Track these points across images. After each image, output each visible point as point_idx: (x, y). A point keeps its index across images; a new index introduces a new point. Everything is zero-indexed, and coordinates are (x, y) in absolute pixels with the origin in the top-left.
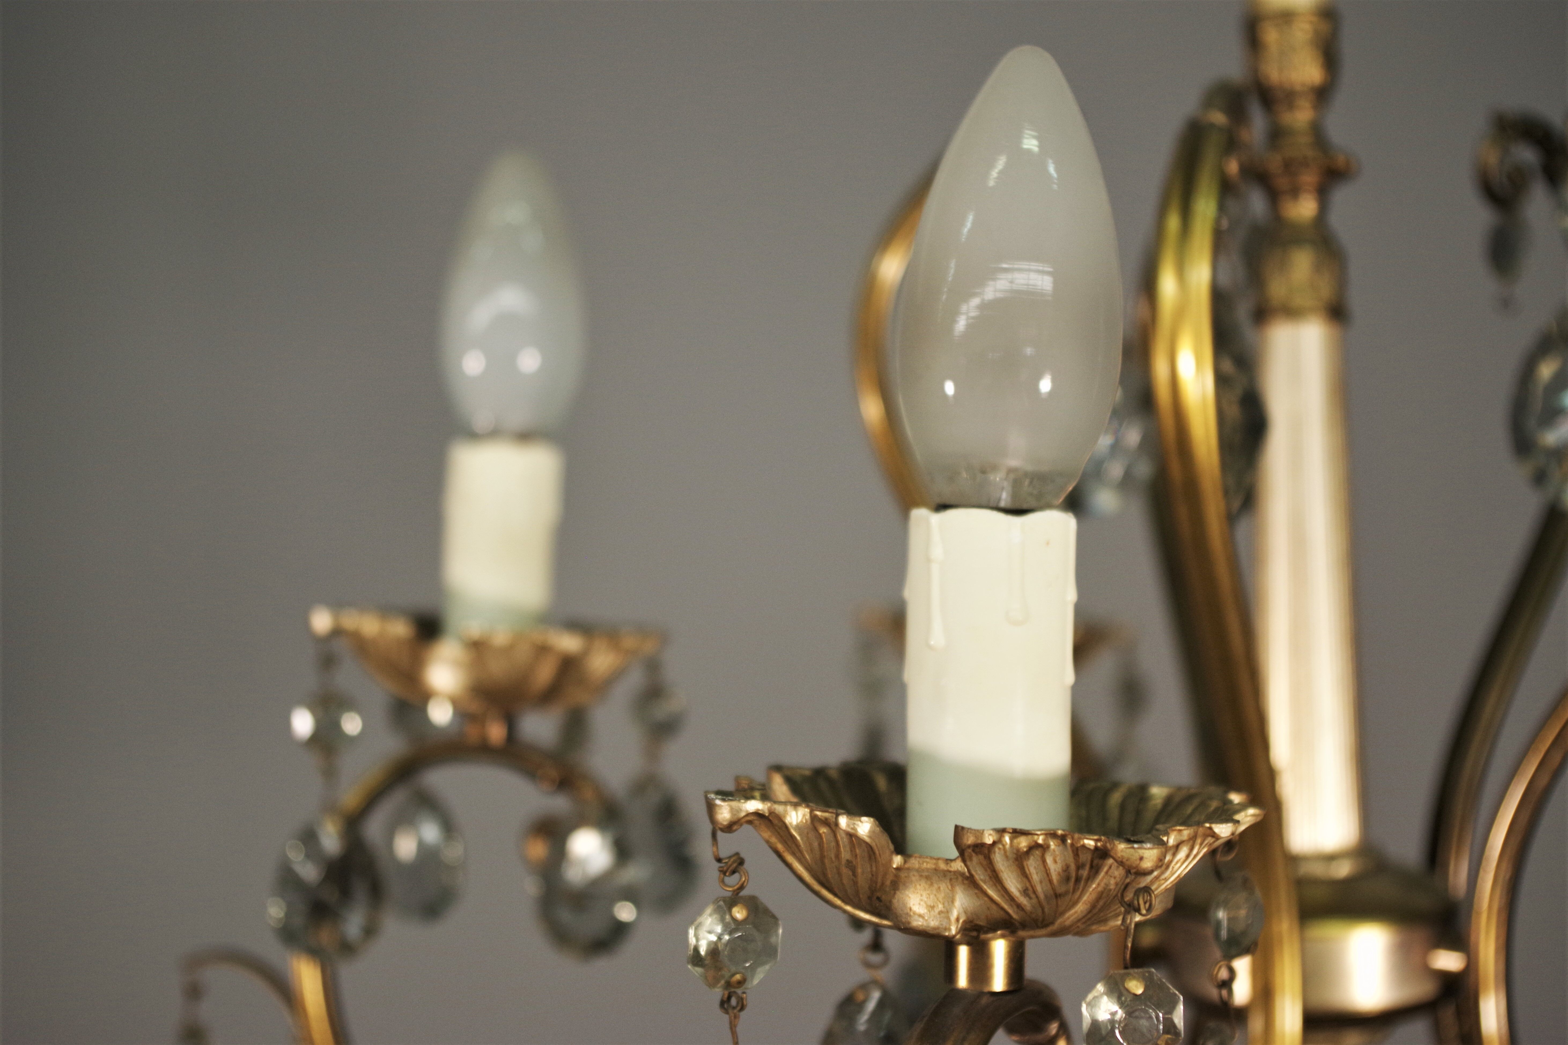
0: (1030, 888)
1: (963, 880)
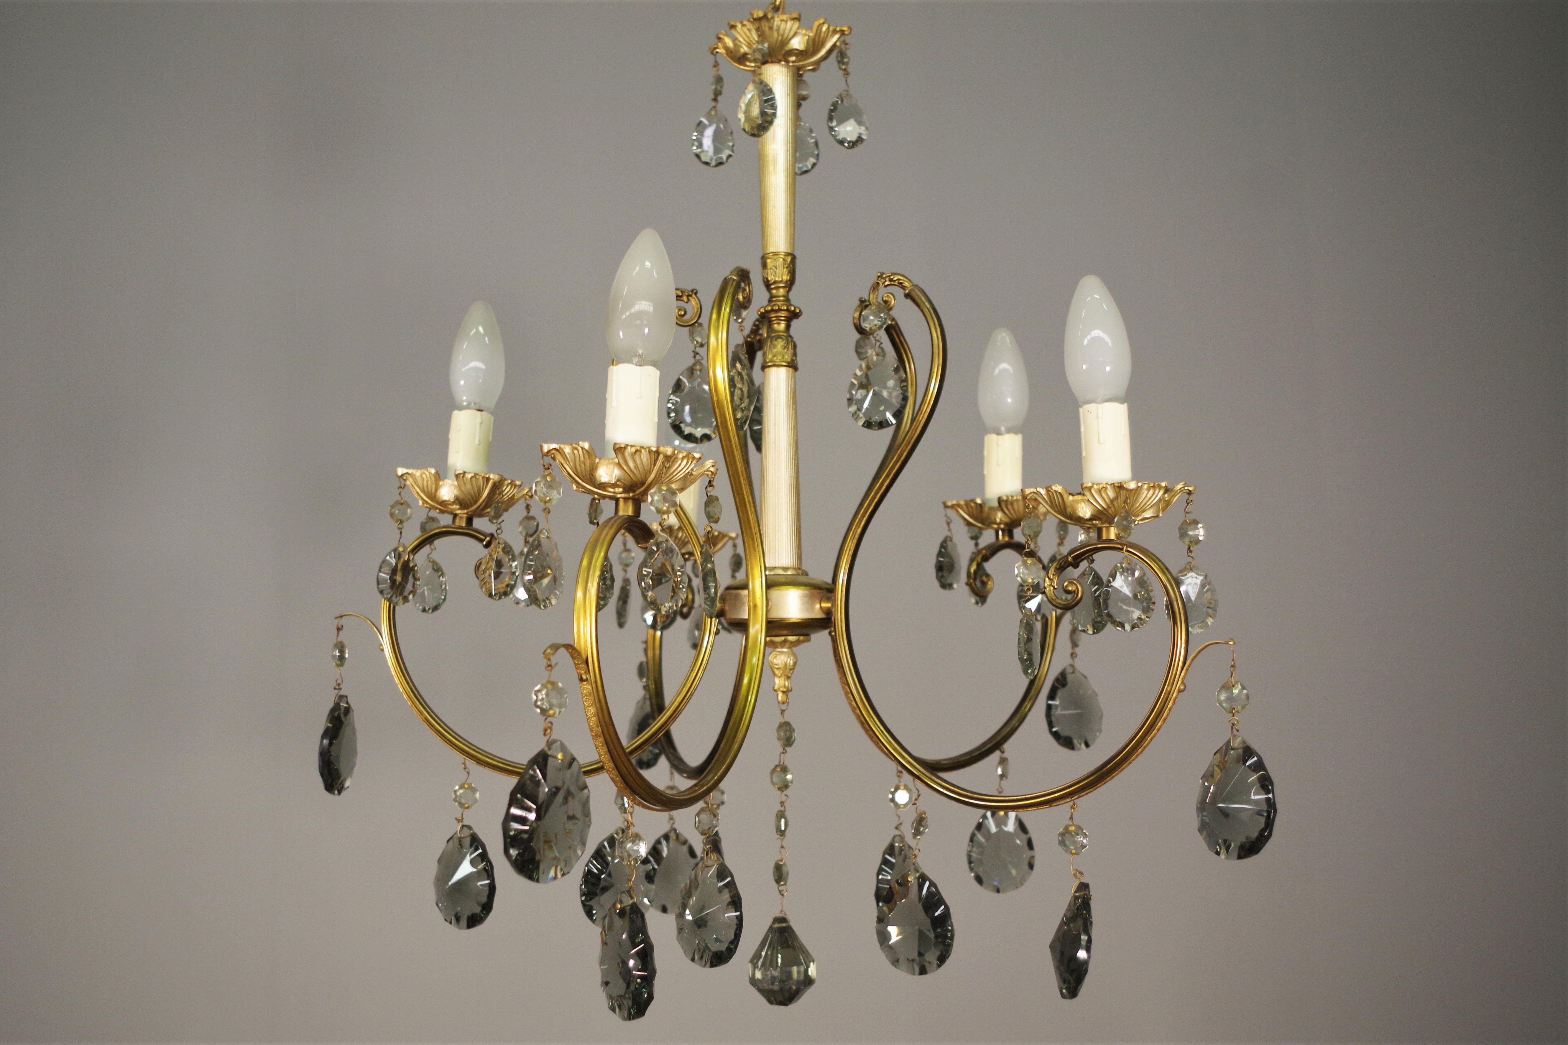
0: (636, 467)
1: (616, 465)
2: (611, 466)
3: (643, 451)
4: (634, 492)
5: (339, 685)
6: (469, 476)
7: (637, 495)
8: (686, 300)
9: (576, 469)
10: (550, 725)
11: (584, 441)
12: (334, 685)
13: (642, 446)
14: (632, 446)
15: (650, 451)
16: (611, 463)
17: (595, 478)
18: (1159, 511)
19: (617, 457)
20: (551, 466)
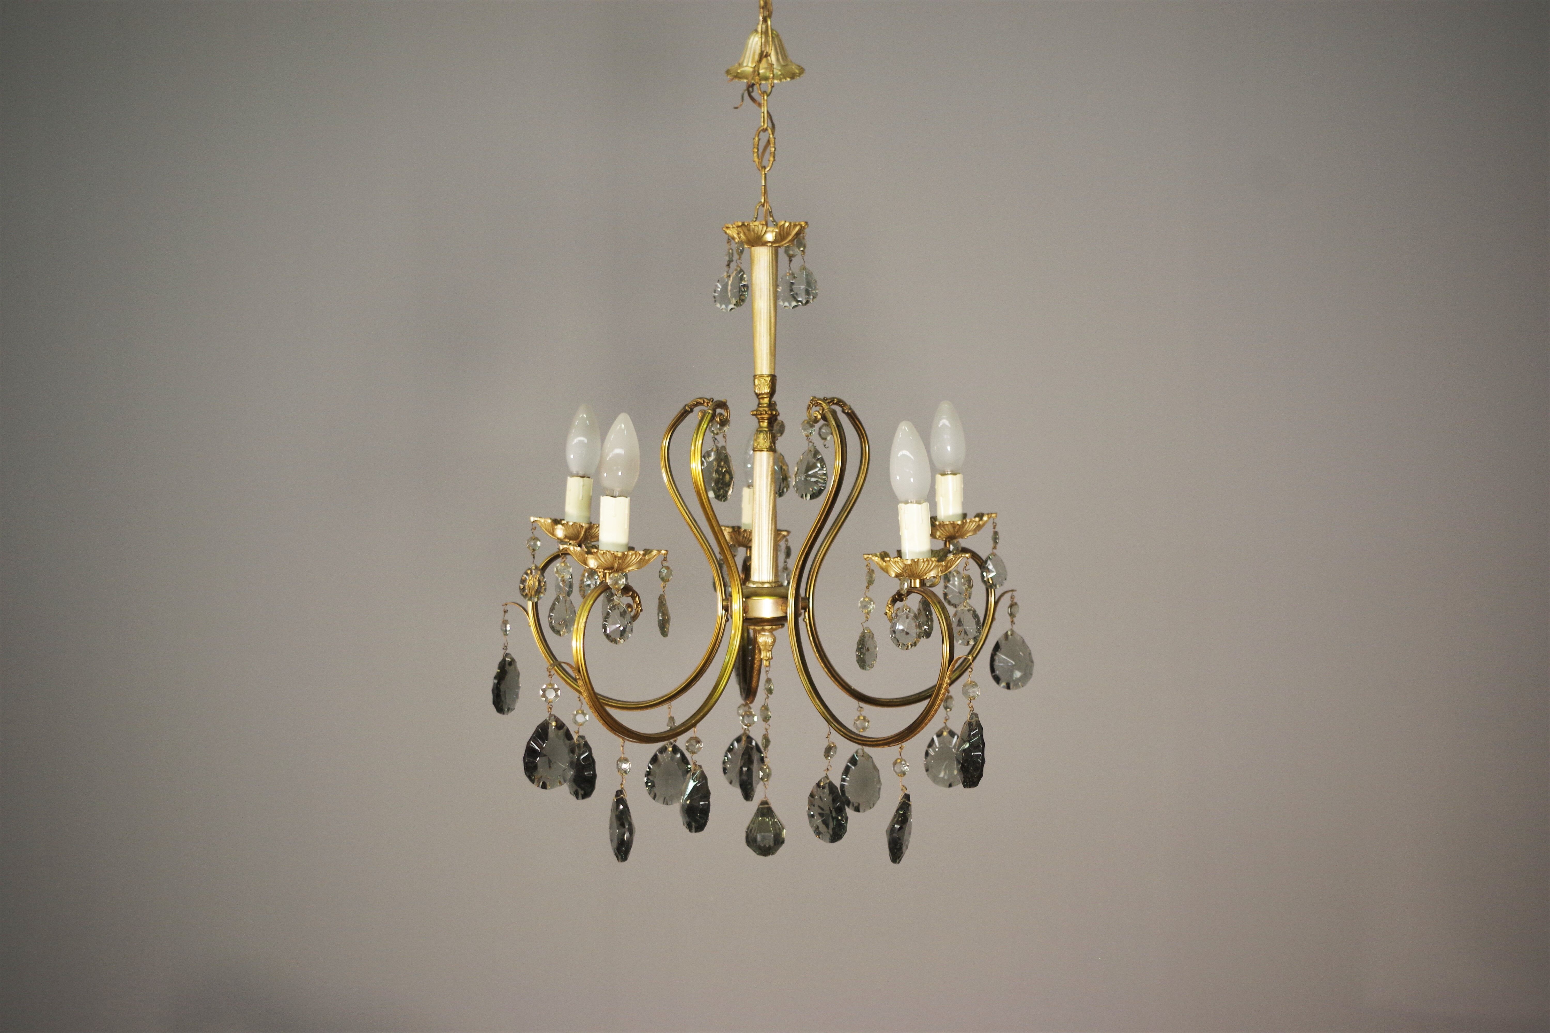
5: (506, 646)
6: (571, 524)
8: (706, 405)
12: (503, 647)
18: (939, 572)
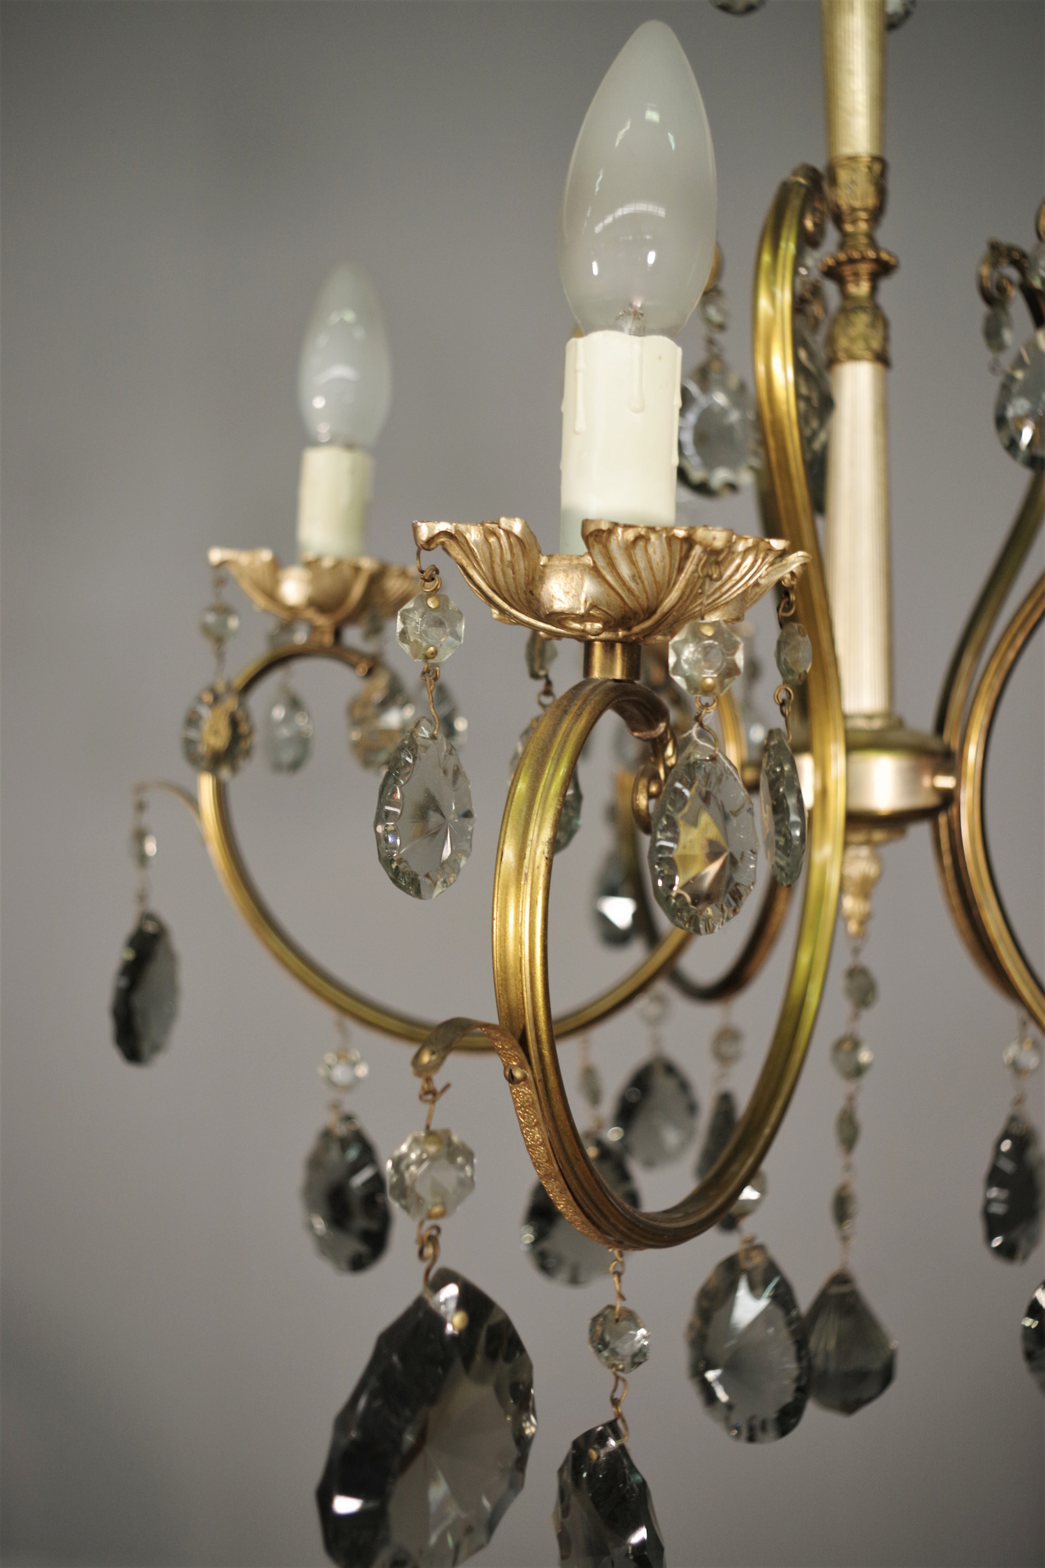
0: (637, 575)
1: (589, 571)
2: (576, 575)
3: (653, 537)
4: (629, 629)
7: (637, 634)
9: (495, 579)
10: (434, 1232)
11: (511, 515)
13: (651, 525)
14: (627, 527)
15: (671, 539)
16: (576, 567)
17: (539, 601)
19: (590, 553)
20: (437, 572)
